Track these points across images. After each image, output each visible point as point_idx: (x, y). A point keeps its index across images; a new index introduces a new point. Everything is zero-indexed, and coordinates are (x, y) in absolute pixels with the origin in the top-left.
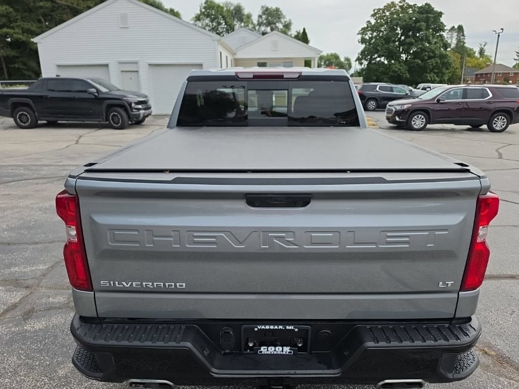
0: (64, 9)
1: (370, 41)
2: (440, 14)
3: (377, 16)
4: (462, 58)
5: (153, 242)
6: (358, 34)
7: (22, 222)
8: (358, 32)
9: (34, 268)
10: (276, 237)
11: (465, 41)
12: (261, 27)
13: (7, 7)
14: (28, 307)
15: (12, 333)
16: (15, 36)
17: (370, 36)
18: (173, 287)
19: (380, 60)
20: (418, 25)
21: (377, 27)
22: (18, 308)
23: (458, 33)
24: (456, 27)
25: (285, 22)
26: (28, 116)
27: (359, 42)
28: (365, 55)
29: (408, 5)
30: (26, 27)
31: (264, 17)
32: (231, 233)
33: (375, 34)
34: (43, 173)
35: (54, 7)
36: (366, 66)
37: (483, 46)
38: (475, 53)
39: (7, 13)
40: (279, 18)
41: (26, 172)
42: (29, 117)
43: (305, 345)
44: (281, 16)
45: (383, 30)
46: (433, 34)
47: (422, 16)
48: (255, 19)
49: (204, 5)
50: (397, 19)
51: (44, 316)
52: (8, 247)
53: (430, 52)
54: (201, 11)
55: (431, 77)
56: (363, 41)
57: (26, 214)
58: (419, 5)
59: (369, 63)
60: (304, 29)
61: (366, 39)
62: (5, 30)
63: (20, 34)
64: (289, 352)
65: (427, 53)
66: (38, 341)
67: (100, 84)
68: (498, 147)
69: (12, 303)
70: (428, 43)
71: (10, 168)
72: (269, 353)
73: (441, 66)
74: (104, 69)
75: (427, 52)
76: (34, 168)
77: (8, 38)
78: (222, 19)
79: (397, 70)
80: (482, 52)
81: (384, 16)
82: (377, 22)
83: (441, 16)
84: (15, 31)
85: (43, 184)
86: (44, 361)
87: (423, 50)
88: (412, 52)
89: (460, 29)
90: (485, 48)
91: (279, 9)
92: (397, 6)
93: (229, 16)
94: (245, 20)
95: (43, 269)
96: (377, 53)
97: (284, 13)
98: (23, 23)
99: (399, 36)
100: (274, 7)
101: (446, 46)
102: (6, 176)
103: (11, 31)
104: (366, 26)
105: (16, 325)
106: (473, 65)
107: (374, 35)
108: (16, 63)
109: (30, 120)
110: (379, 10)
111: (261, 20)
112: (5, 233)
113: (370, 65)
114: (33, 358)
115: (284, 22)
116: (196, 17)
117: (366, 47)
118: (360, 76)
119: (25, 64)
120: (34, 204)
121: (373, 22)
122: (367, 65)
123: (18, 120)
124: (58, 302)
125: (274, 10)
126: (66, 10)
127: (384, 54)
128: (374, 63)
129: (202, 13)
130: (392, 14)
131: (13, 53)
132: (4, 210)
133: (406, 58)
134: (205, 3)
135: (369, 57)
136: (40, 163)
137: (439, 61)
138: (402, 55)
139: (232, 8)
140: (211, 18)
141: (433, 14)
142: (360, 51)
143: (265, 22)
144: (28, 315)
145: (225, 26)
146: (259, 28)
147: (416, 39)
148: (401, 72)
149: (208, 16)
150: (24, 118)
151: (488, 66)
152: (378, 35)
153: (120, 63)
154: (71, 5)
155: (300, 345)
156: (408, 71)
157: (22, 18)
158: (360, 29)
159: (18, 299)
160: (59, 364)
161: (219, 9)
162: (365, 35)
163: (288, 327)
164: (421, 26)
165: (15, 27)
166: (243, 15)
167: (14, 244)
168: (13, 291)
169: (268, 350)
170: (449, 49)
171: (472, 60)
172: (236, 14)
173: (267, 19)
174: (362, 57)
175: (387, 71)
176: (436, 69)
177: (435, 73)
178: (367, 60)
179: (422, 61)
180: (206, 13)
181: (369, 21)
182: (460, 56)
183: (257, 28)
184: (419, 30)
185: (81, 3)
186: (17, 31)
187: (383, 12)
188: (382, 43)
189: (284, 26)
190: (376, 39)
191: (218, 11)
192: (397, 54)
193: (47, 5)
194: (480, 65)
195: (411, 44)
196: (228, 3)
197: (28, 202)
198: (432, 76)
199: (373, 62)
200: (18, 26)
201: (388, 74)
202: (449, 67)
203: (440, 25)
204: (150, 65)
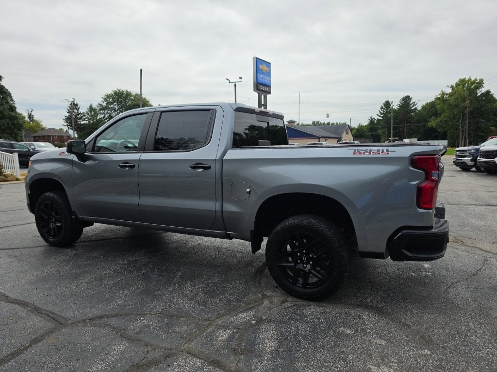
80: (30, 116)
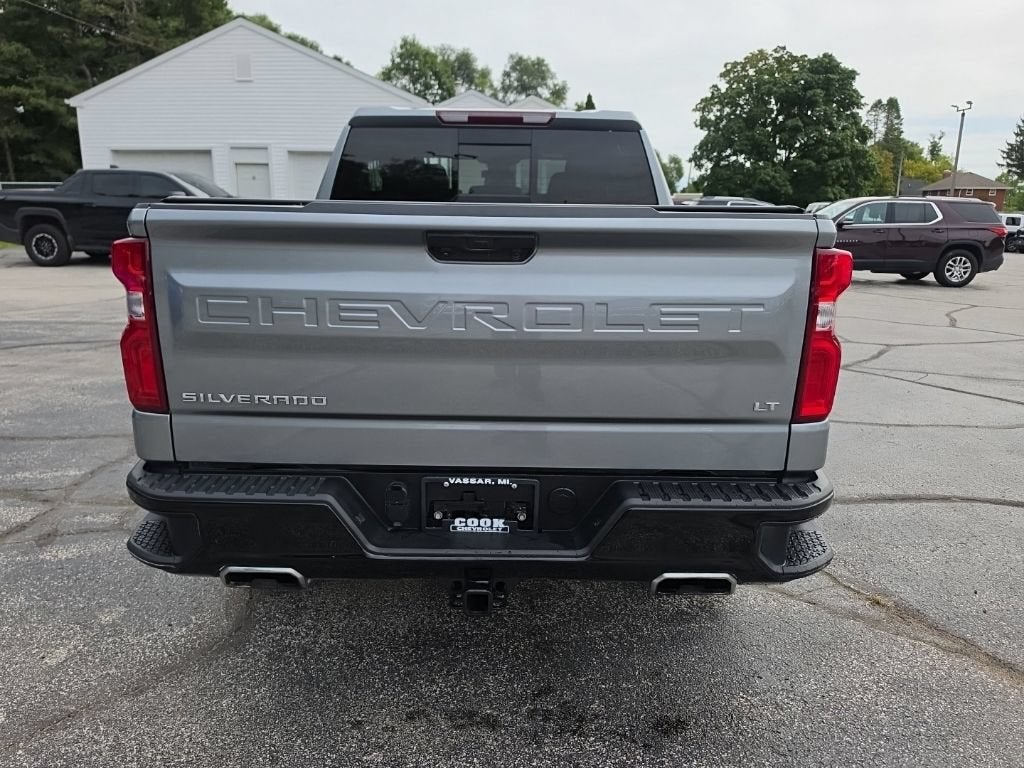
0: (130, 52)
1: (718, 124)
2: (852, 75)
3: (732, 75)
4: (896, 160)
5: (273, 318)
6: (694, 110)
7: (37, 406)
8: (694, 107)
9: (59, 474)
10: (478, 313)
11: (903, 128)
12: (508, 95)
13: (19, 45)
14: (47, 529)
15: (17, 564)
16: (33, 100)
17: (718, 114)
18: (306, 403)
19: (736, 161)
20: (810, 93)
21: (730, 97)
22: (28, 530)
23: (888, 113)
24: (885, 102)
25: (555, 86)
26: (54, 241)
27: (697, 126)
28: (707, 150)
29: (791, 56)
30: (54, 84)
31: (514, 75)
32: (402, 303)
33: (727, 110)
34: (81, 334)
35: (110, 47)
36: (709, 172)
37: (936, 140)
38: (921, 152)
39: (20, 57)
40: (544, 78)
41: (48, 333)
42: (56, 245)
43: (530, 516)
44: (547, 75)
45: (742, 102)
46: (838, 112)
47: (816, 77)
48: (496, 79)
49: (399, 50)
50: (769, 82)
51: (76, 542)
52: (10, 443)
53: (832, 145)
54: (393, 61)
55: (834, 194)
56: (704, 123)
57: (45, 395)
58: (812, 56)
59: (714, 166)
60: (589, 97)
61: (710, 120)
62: (14, 89)
63: (42, 98)
64: (503, 529)
65: (826, 148)
66: (64, 576)
67: (193, 184)
68: (951, 310)
69: (16, 522)
70: (829, 129)
71: (17, 326)
72: (469, 529)
73: (854, 173)
74: (201, 159)
75: (827, 145)
76: (62, 326)
77: (19, 106)
78: (433, 78)
79: (769, 178)
81: (745, 77)
82: (731, 86)
83: (854, 78)
84: (32, 92)
85: (77, 350)
86: (74, 604)
87: (820, 142)
88: (797, 145)
89: (893, 105)
90: (942, 142)
91: (543, 61)
92: (770, 58)
93: (446, 72)
94: (477, 81)
95: (76, 475)
96: (730, 147)
97: (553, 68)
98: (48, 77)
99: (773, 116)
100: (534, 58)
101: (864, 135)
102: (9, 339)
103: (26, 92)
104: (709, 95)
105: (25, 553)
106: (919, 173)
107: (725, 113)
108: (31, 153)
109: (56, 250)
110: (735, 64)
111: (507, 82)
112: (6, 422)
113: (718, 169)
114: (54, 600)
115: (552, 86)
116: (383, 73)
117: (709, 135)
118: (698, 191)
119: (49, 156)
120: (61, 380)
121: (723, 86)
122: (712, 169)
123: (34, 248)
124: (102, 523)
125: (533, 62)
126: (133, 55)
127: (744, 148)
128: (726, 166)
129: (395, 66)
130: (759, 72)
131: (28, 134)
132: (6, 387)
133: (788, 158)
134: (402, 47)
135: (715, 154)
136: (74, 320)
137: (850, 163)
138: (778, 151)
139: (453, 58)
140: (412, 76)
141: (839, 74)
142: (698, 143)
143: (516, 84)
144: (48, 539)
145: (440, 92)
146: (504, 97)
147: (805, 118)
148: (777, 184)
149: (406, 71)
150: (46, 246)
151: (945, 176)
152: (733, 112)
153: (232, 148)
154: (143, 44)
155: (522, 518)
156: (789, 181)
157: (48, 67)
158: (699, 101)
159: (29, 517)
160: (100, 607)
161: (428, 58)
162: (709, 112)
163: (500, 481)
164: (814, 95)
165: (34, 84)
166: (474, 71)
167: (22, 439)
168: (19, 506)
169: (467, 526)
170: (870, 143)
171: (915, 166)
172: (459, 69)
173: (519, 80)
174: (702, 153)
175: (751, 182)
176: (845, 179)
177: (842, 186)
178: (710, 160)
179: (818, 162)
180: (403, 66)
181: (715, 86)
182: (892, 157)
183: (501, 95)
184: (812, 104)
185: (162, 42)
186: (36, 90)
187: (743, 69)
188: (739, 127)
189: (553, 94)
190: (730, 120)
191: (426, 62)
192: (769, 149)
193: (97, 45)
194: (930, 174)
195: (796, 130)
196: (446, 47)
197: (50, 377)
198: (836, 191)
199: (722, 163)
200: (39, 83)
201: (750, 187)
202: (869, 174)
203: (852, 96)
204: (291, 153)
